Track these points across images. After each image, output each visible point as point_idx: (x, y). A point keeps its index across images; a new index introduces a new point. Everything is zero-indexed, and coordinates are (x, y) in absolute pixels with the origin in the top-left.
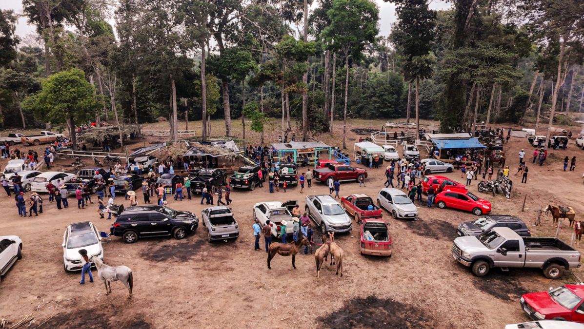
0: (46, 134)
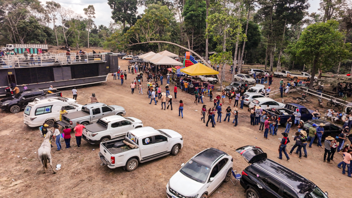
0: (304, 74)
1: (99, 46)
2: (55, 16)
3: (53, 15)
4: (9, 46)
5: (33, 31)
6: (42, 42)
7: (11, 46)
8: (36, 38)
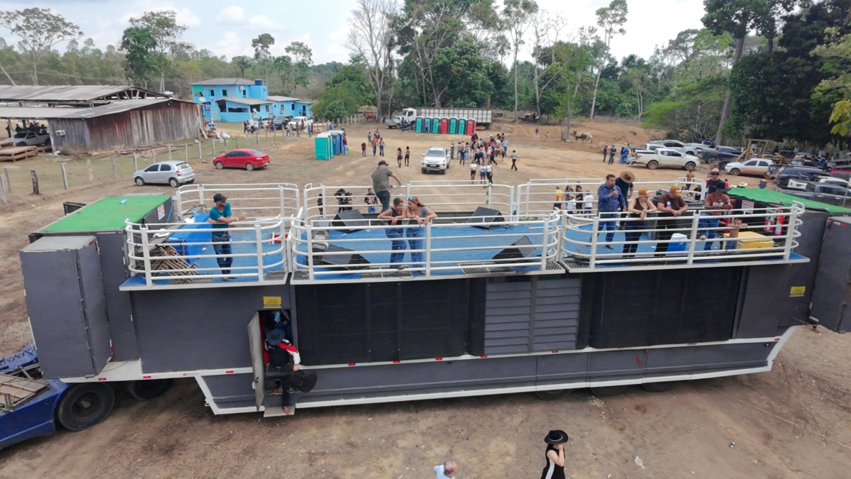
1: (618, 115)
2: (520, 34)
3: (517, 33)
4: (407, 113)
5: (464, 76)
6: (480, 104)
7: (411, 113)
8: (468, 93)
